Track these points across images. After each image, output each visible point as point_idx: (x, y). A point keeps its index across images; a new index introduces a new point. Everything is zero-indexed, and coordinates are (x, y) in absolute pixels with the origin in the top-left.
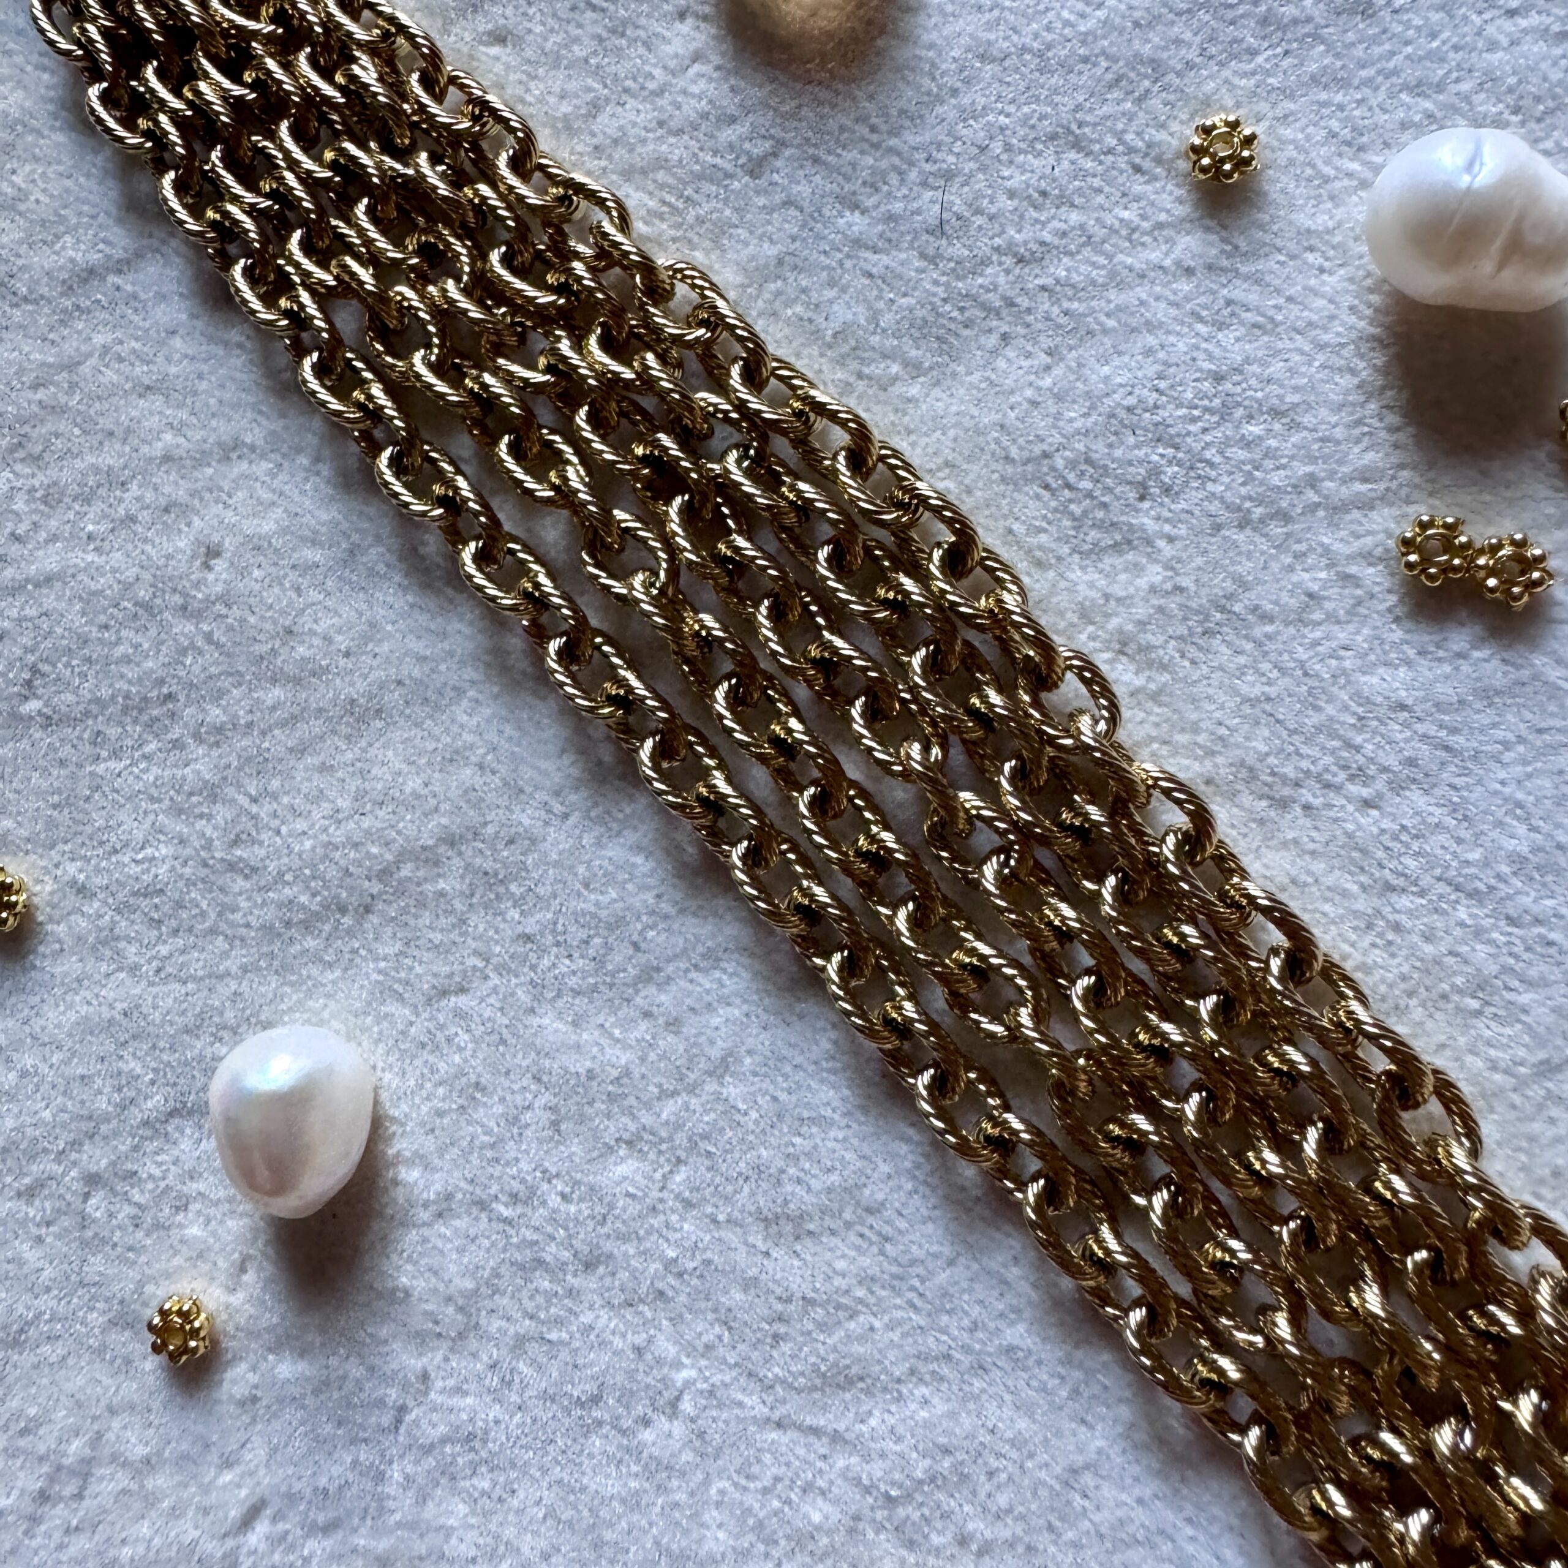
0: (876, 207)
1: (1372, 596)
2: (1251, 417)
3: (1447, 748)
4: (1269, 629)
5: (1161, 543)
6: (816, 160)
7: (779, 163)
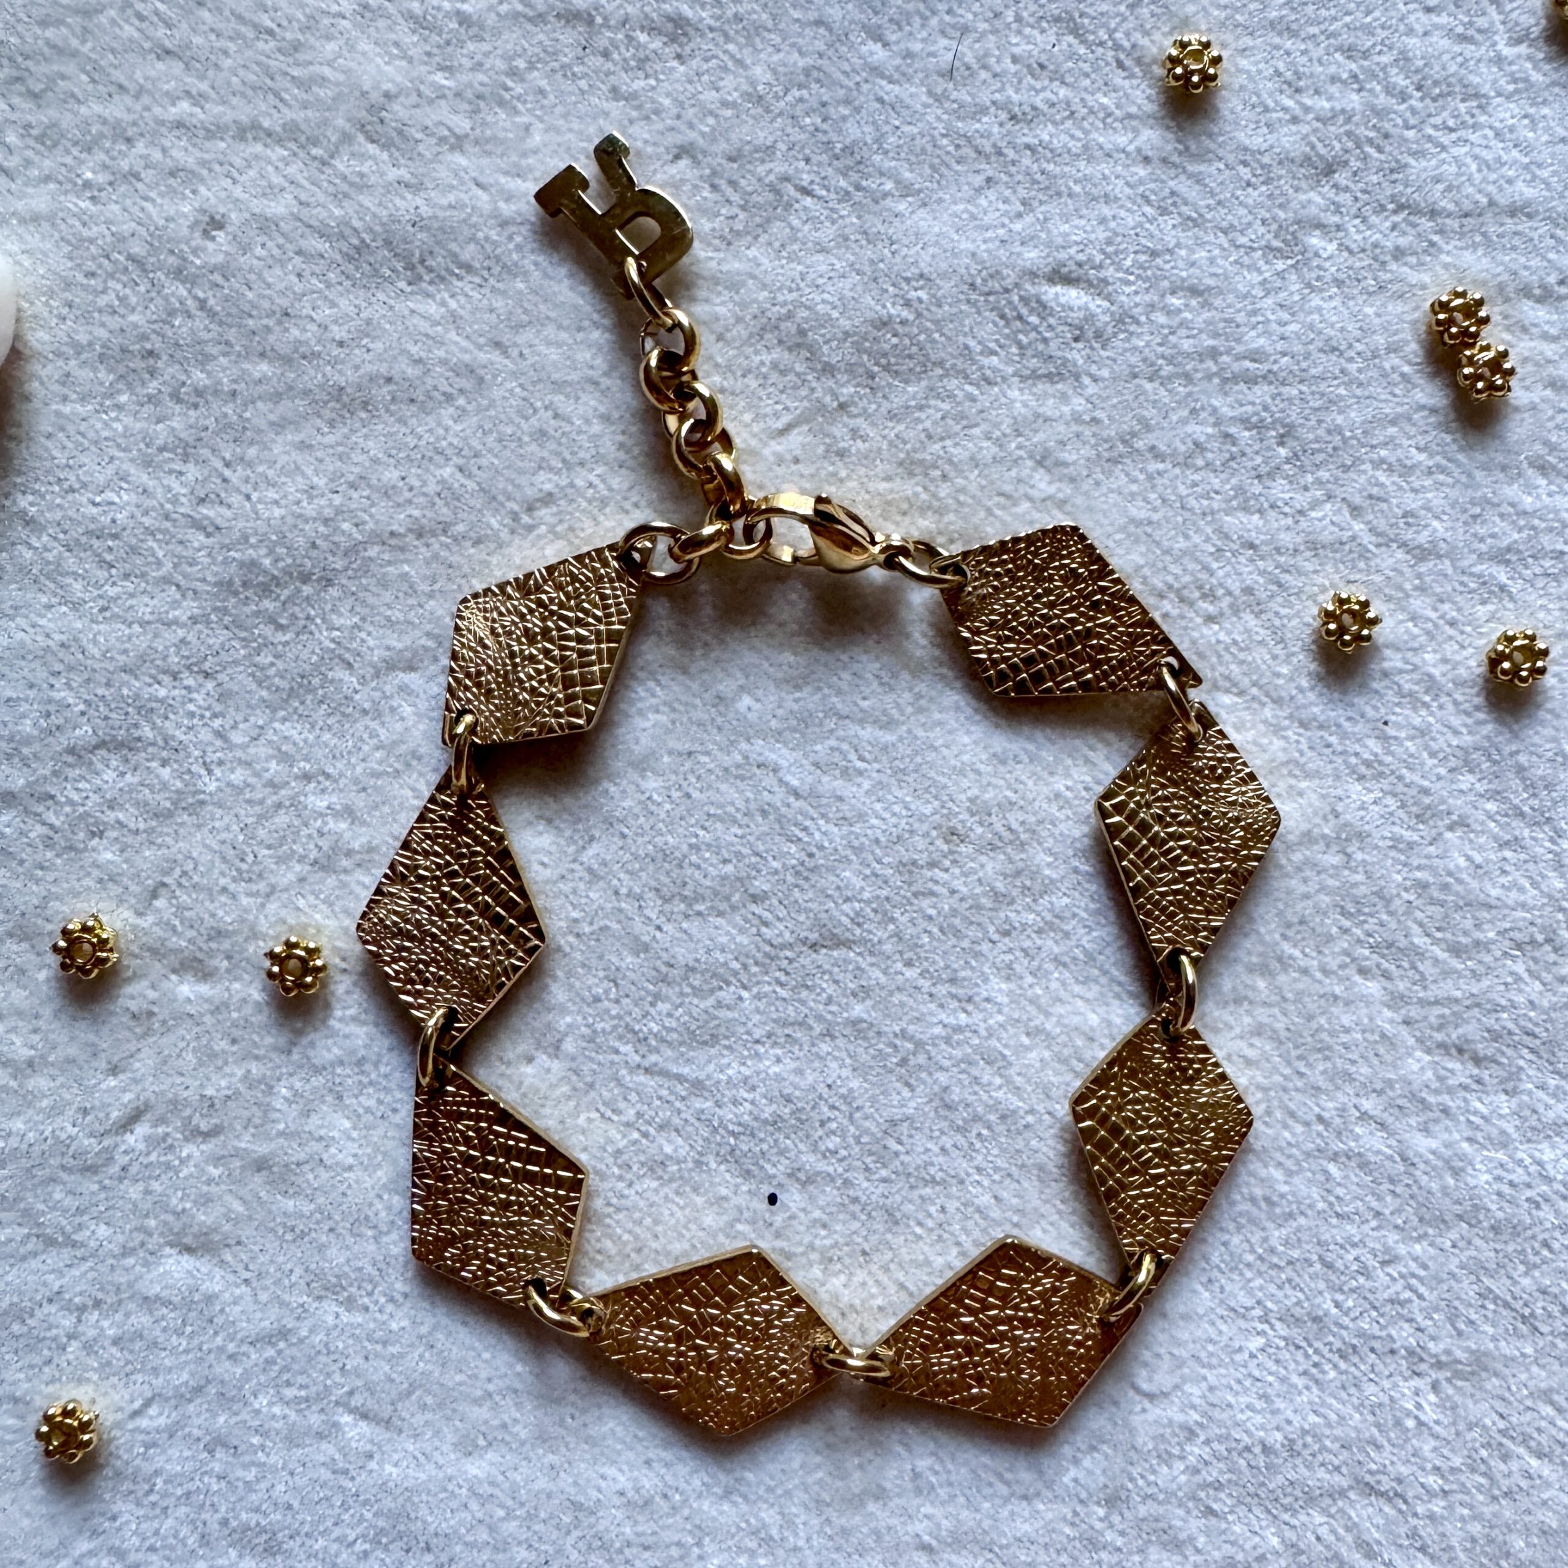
0: (898, 42)
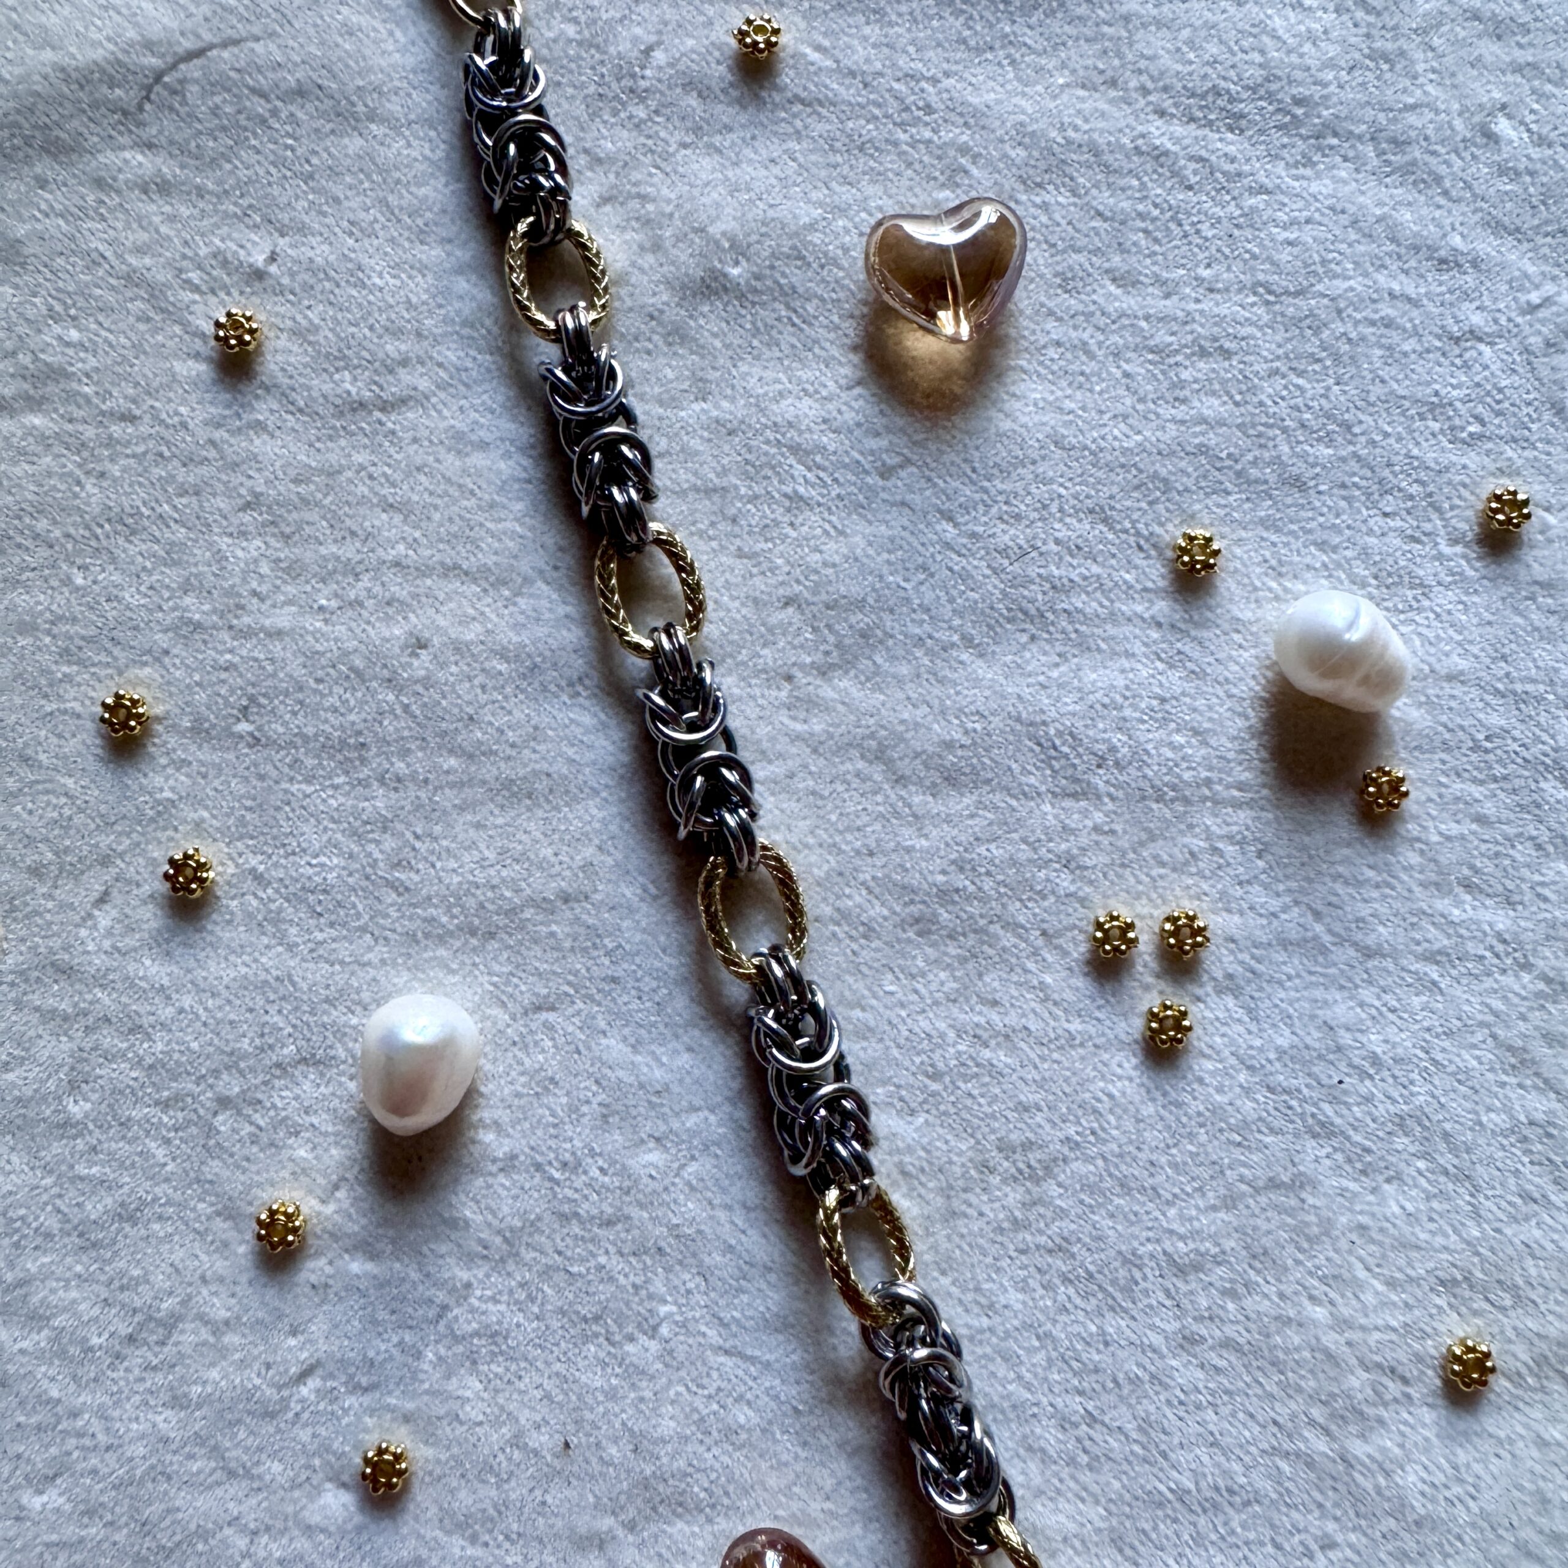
1: (1229, 864)
2: (1178, 731)
3: (1253, 972)
4: (1162, 871)
5: (1106, 800)
6: (929, 480)
7: (903, 474)
